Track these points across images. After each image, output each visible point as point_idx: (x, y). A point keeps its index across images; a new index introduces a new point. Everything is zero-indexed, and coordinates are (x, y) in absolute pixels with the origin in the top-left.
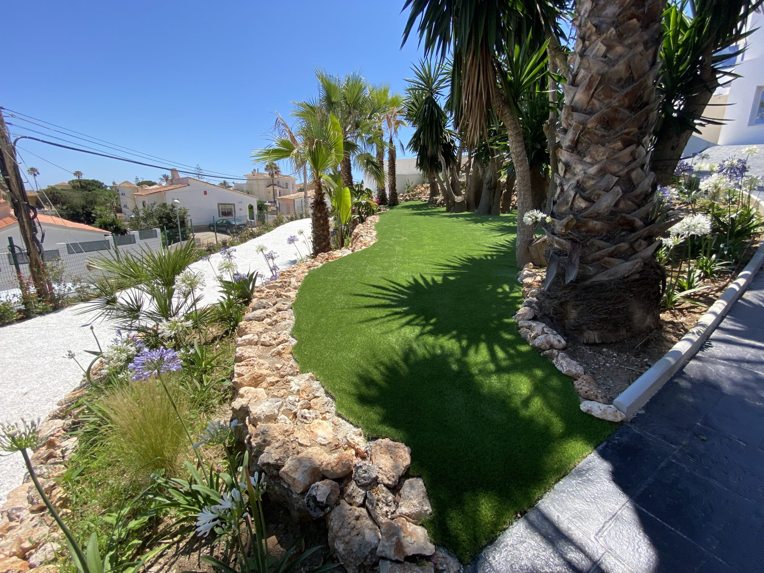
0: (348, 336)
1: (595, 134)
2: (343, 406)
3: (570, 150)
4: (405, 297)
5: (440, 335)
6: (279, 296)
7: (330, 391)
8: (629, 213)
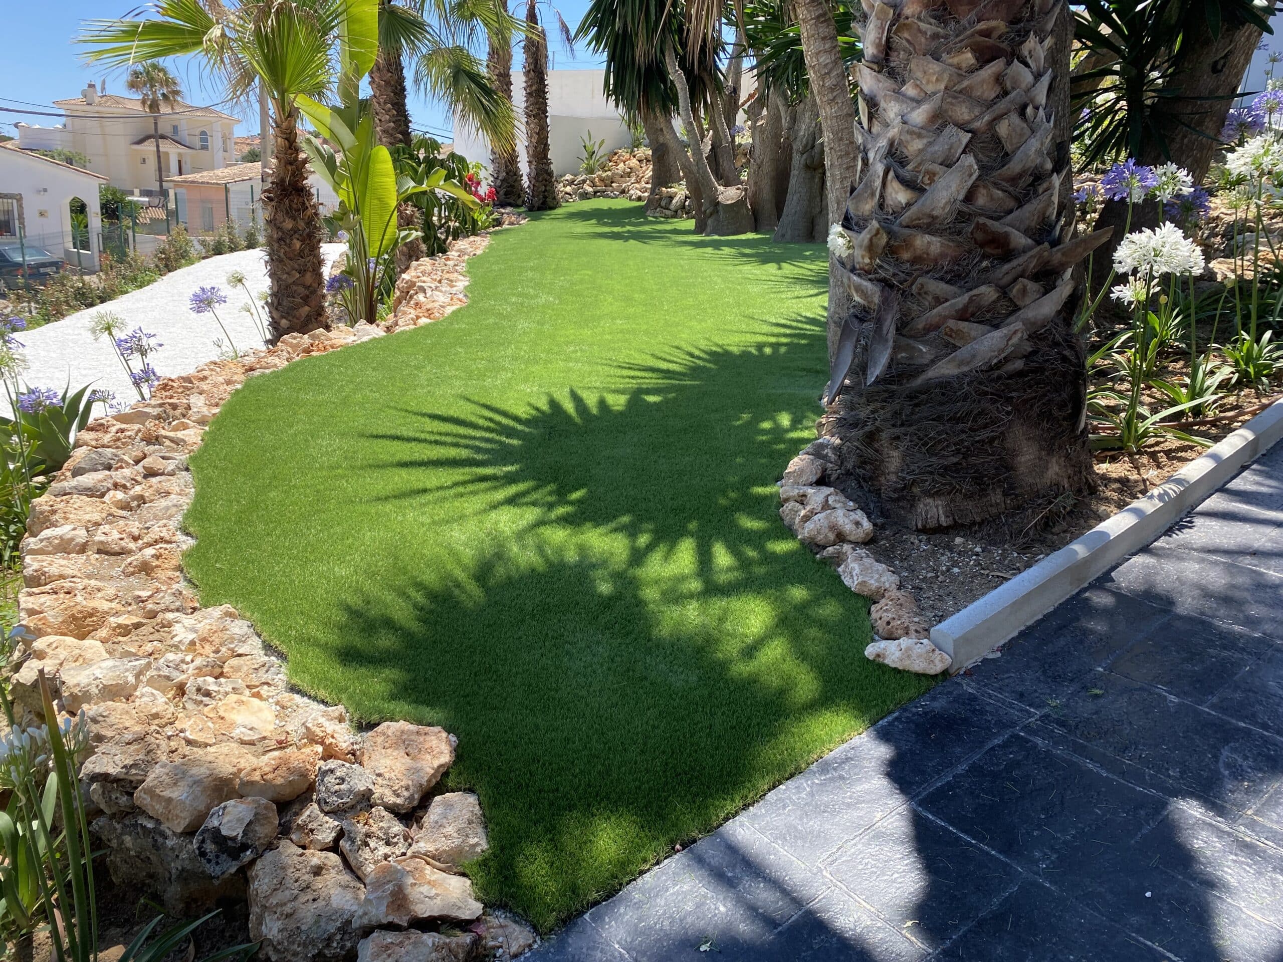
0: (338, 529)
1: (920, 31)
2: (305, 670)
3: (875, 67)
4: (515, 442)
5: (588, 525)
6: (152, 440)
7: (275, 642)
8: (998, 219)
